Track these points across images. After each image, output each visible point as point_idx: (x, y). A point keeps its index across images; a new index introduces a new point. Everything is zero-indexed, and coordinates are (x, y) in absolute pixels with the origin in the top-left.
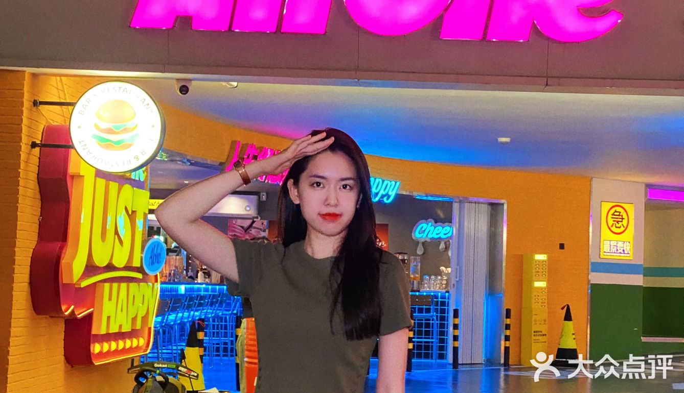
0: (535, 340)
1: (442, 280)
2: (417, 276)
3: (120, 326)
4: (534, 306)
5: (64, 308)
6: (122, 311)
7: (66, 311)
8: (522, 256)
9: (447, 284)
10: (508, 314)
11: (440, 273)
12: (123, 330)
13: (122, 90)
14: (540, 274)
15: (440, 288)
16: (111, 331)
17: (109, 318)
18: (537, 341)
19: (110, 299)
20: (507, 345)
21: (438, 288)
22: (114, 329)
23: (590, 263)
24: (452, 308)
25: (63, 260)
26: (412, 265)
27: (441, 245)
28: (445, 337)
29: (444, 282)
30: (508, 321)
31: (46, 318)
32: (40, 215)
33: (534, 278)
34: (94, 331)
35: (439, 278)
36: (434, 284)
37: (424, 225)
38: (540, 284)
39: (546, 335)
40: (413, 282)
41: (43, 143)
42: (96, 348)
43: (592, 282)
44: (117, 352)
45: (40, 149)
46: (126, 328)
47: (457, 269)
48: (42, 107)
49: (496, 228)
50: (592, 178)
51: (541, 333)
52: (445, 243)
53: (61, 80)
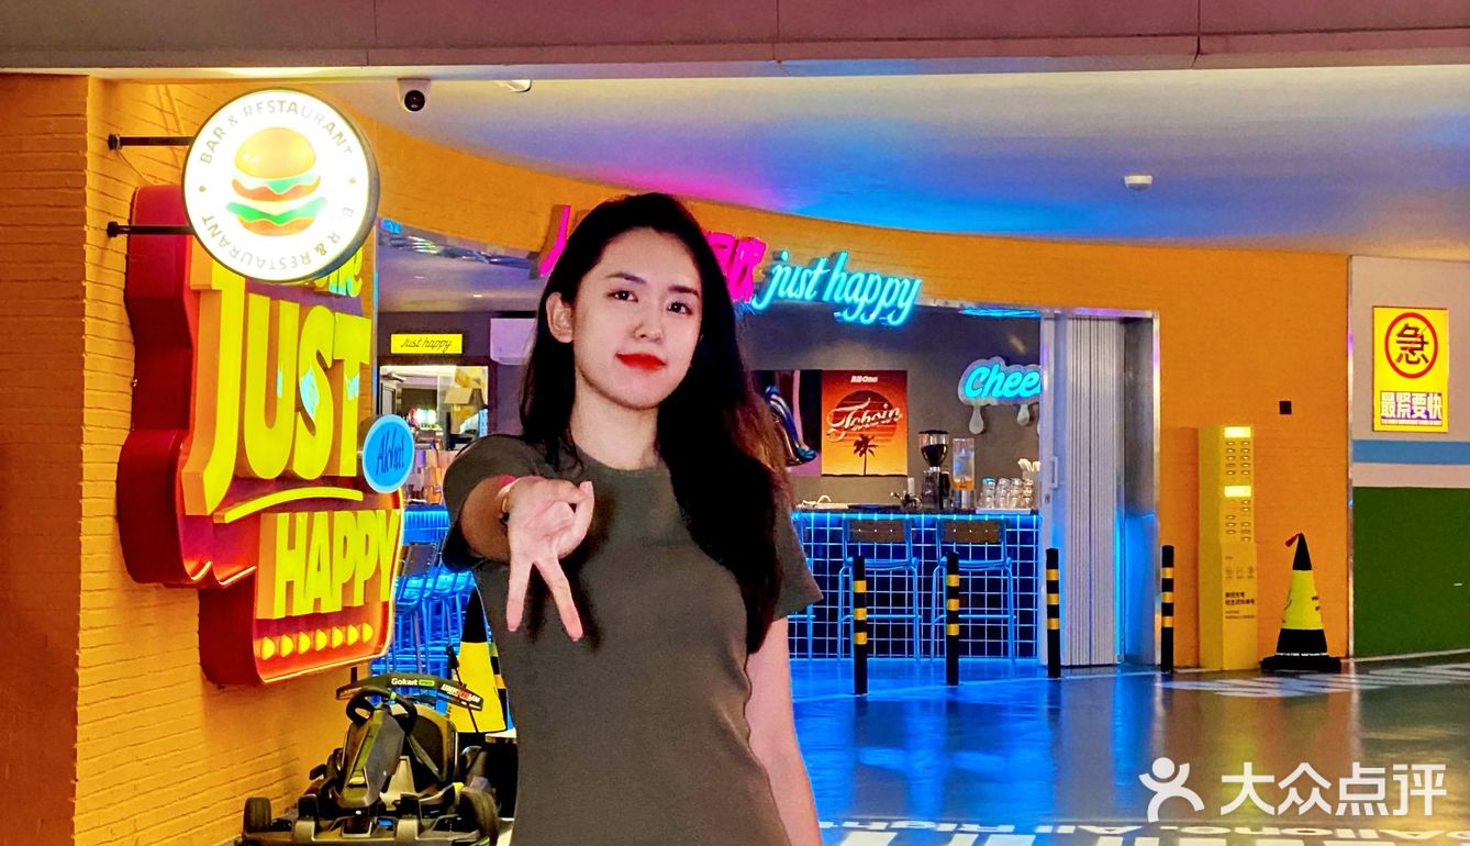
0: (1228, 612)
1: (1022, 486)
2: (967, 479)
3: (317, 602)
4: (1224, 539)
5: (189, 566)
6: (319, 569)
7: (195, 572)
8: (1195, 431)
9: (1033, 496)
10: (1168, 557)
11: (1018, 473)
12: (324, 610)
13: (286, 106)
14: (1238, 468)
15: (1018, 506)
16: (296, 612)
17: (290, 585)
18: (1232, 616)
19: (291, 545)
20: (1168, 625)
21: (1014, 505)
22: (302, 607)
23: (1350, 442)
24: (1044, 545)
25: (183, 465)
26: (956, 457)
27: (1020, 414)
28: (1034, 610)
29: (1028, 492)
30: (1168, 573)
31: (156, 588)
32: (132, 375)
33: (1223, 477)
34: (260, 613)
35: (1017, 482)
36: (1005, 497)
37: (984, 371)
38: (1239, 491)
39: (1253, 601)
40: (960, 493)
41: (134, 224)
42: (266, 648)
43: (1356, 484)
44: (313, 655)
45: (129, 238)
46: (331, 605)
47: (1054, 463)
48: (126, 150)
49: (1136, 373)
50: (1351, 257)
51: (1241, 598)
52: (1030, 407)
53: (167, 90)
